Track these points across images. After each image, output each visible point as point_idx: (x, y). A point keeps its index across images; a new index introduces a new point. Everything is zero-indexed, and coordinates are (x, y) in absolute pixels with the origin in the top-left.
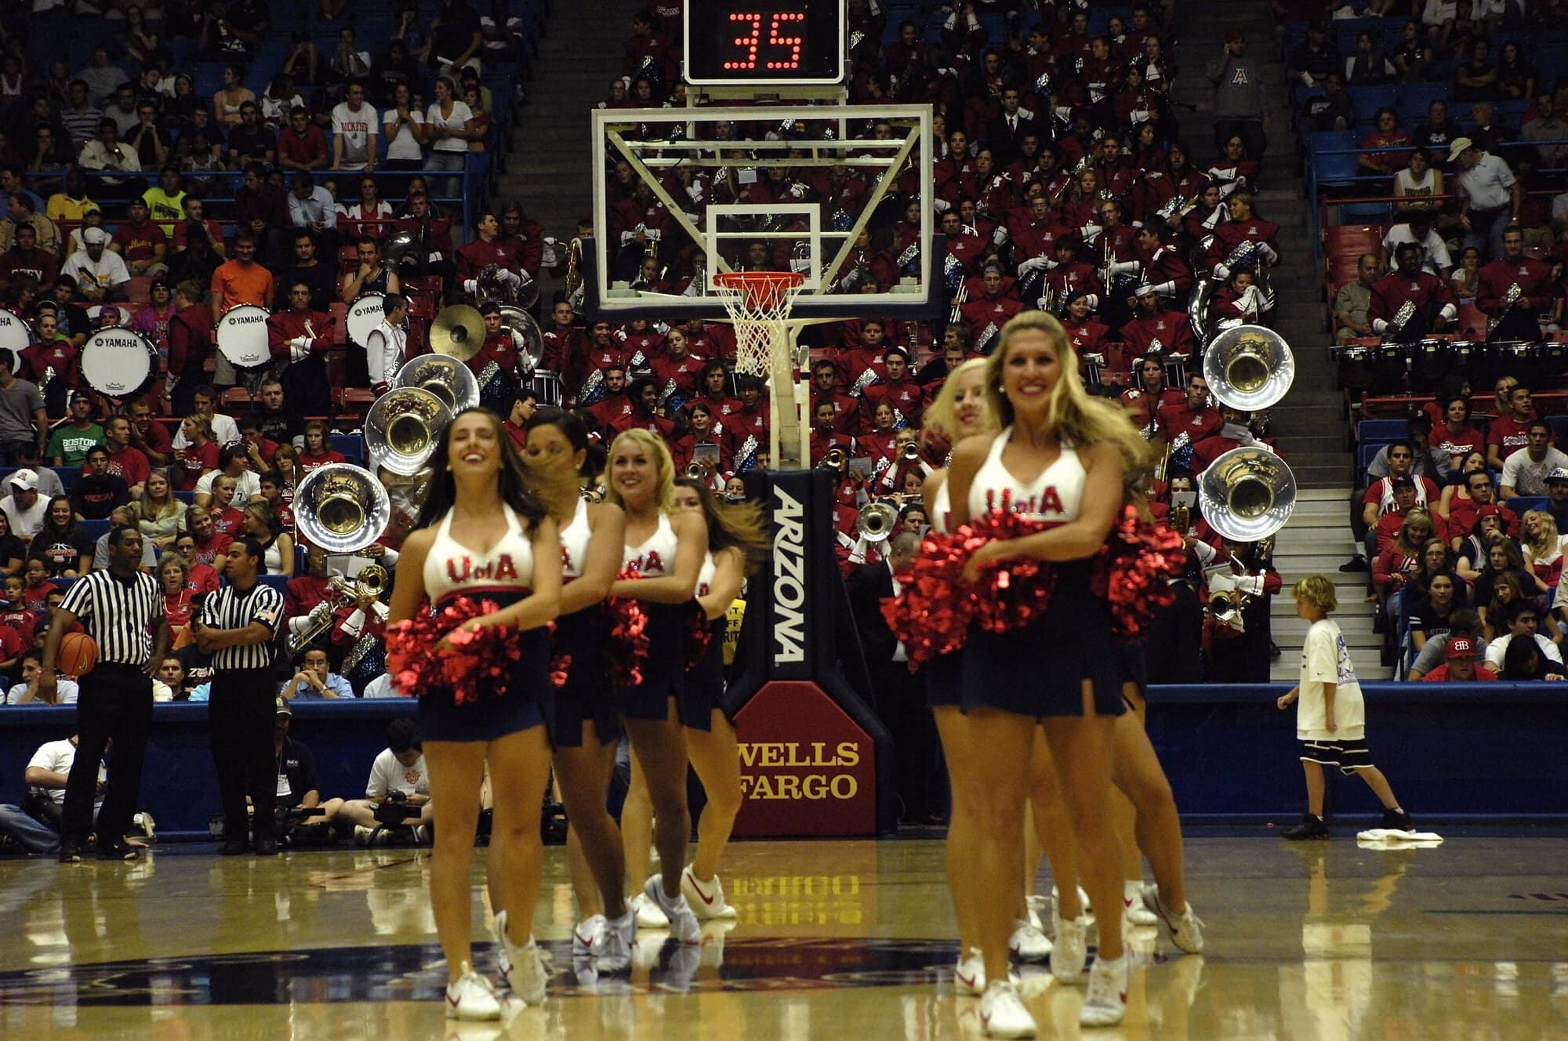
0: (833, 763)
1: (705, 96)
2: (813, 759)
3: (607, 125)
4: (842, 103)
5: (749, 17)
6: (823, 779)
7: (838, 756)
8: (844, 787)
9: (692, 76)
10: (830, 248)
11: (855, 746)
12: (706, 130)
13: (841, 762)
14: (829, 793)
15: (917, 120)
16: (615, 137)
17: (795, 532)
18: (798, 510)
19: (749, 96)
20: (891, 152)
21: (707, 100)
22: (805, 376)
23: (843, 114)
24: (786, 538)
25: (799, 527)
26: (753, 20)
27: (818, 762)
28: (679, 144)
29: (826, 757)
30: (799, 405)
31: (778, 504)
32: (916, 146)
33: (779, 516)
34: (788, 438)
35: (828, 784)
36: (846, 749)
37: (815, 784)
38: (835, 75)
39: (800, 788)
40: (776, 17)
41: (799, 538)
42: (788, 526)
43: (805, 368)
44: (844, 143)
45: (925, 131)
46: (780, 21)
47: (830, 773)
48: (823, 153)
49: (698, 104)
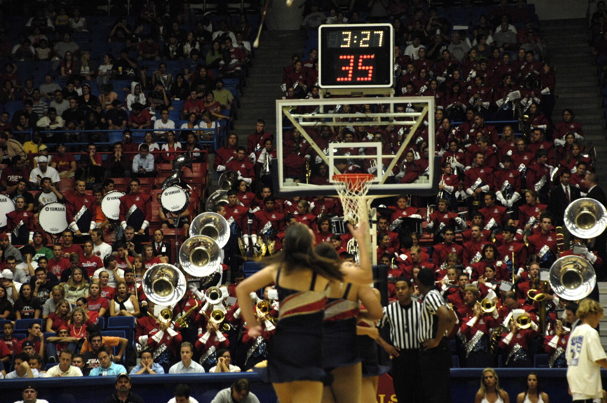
1: (329, 93)
3: (284, 107)
4: (392, 96)
5: (349, 57)
9: (323, 84)
10: (386, 163)
12: (327, 109)
15: (426, 104)
16: (287, 113)
19: (349, 93)
20: (415, 118)
21: (328, 95)
22: (374, 222)
23: (392, 101)
26: (351, 59)
28: (317, 115)
30: (372, 236)
32: (427, 115)
38: (389, 83)
40: (361, 57)
43: (374, 218)
44: (393, 114)
45: (430, 109)
46: (363, 59)
48: (383, 119)
49: (325, 97)
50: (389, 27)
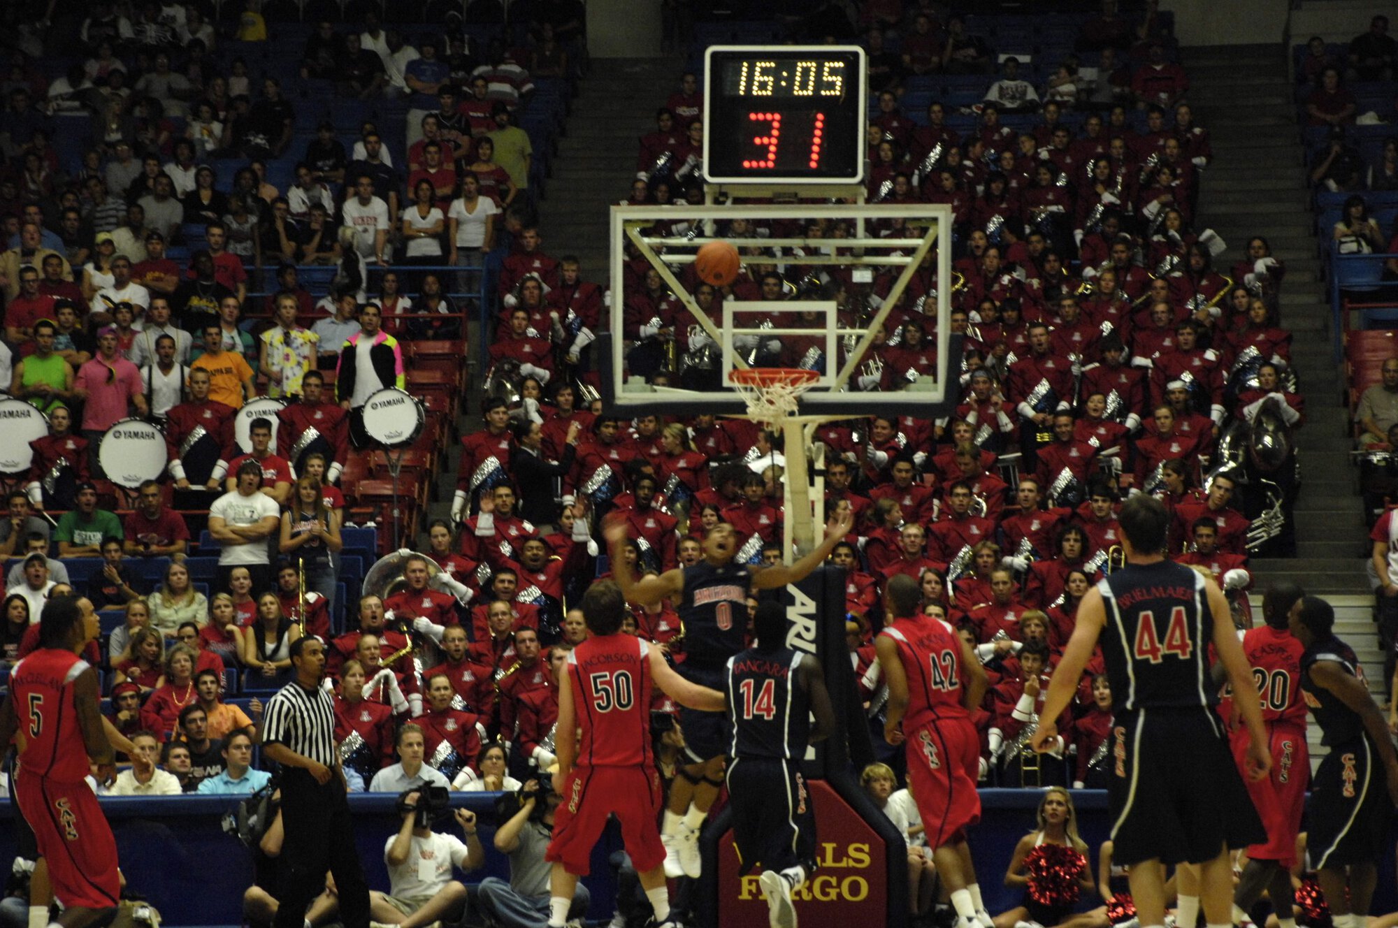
0: (843, 864)
1: (725, 195)
2: (823, 860)
3: (626, 222)
4: (861, 202)
5: (769, 116)
6: (834, 881)
7: (848, 856)
8: (855, 888)
9: (712, 174)
11: (866, 848)
12: (723, 228)
13: (851, 863)
14: (840, 895)
15: (935, 220)
16: (634, 232)
17: (807, 629)
18: (811, 607)
19: (768, 194)
20: (908, 251)
21: (723, 198)
22: (820, 473)
23: (861, 213)
24: (799, 636)
25: (812, 624)
26: (773, 120)
27: (829, 862)
28: (698, 241)
29: (837, 858)
30: (813, 503)
31: (791, 600)
32: (934, 245)
33: (792, 613)
34: (802, 534)
35: (839, 885)
36: (857, 850)
37: (826, 885)
38: (854, 174)
39: (810, 889)
41: (811, 635)
42: (801, 623)
43: (820, 465)
44: (862, 241)
45: (943, 232)
47: (841, 874)
48: (841, 251)
49: (717, 201)
50: (856, 54)
